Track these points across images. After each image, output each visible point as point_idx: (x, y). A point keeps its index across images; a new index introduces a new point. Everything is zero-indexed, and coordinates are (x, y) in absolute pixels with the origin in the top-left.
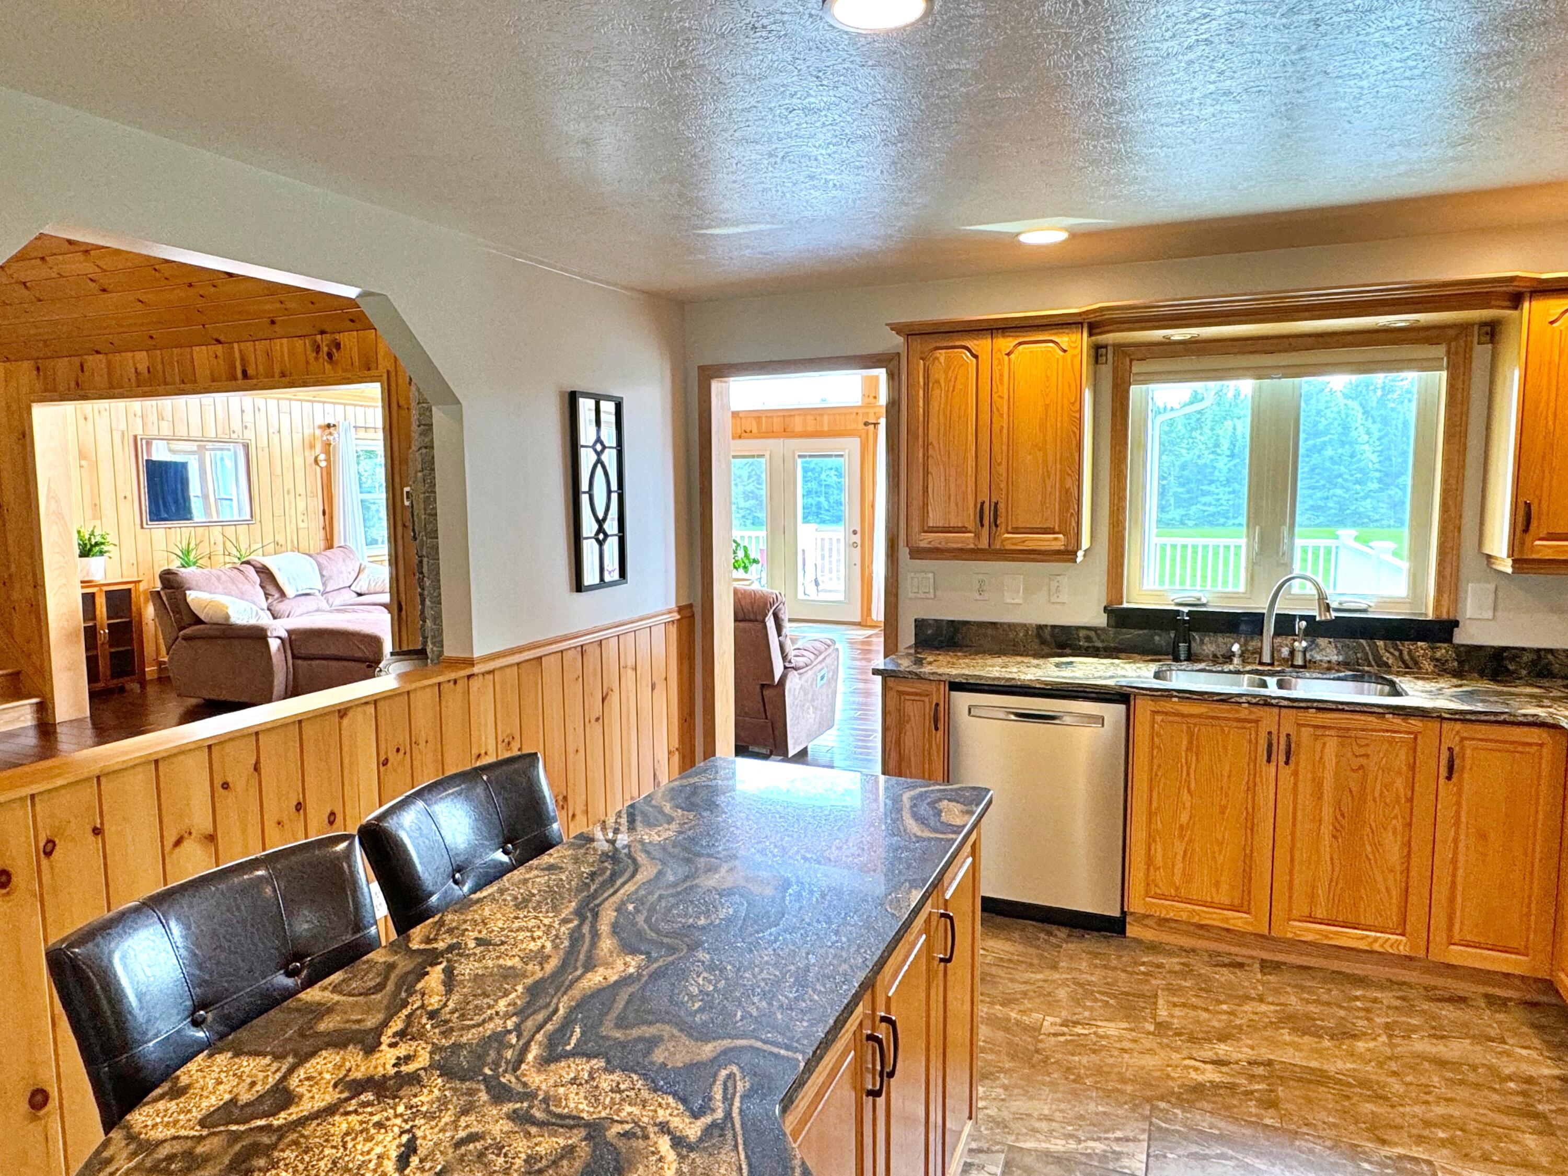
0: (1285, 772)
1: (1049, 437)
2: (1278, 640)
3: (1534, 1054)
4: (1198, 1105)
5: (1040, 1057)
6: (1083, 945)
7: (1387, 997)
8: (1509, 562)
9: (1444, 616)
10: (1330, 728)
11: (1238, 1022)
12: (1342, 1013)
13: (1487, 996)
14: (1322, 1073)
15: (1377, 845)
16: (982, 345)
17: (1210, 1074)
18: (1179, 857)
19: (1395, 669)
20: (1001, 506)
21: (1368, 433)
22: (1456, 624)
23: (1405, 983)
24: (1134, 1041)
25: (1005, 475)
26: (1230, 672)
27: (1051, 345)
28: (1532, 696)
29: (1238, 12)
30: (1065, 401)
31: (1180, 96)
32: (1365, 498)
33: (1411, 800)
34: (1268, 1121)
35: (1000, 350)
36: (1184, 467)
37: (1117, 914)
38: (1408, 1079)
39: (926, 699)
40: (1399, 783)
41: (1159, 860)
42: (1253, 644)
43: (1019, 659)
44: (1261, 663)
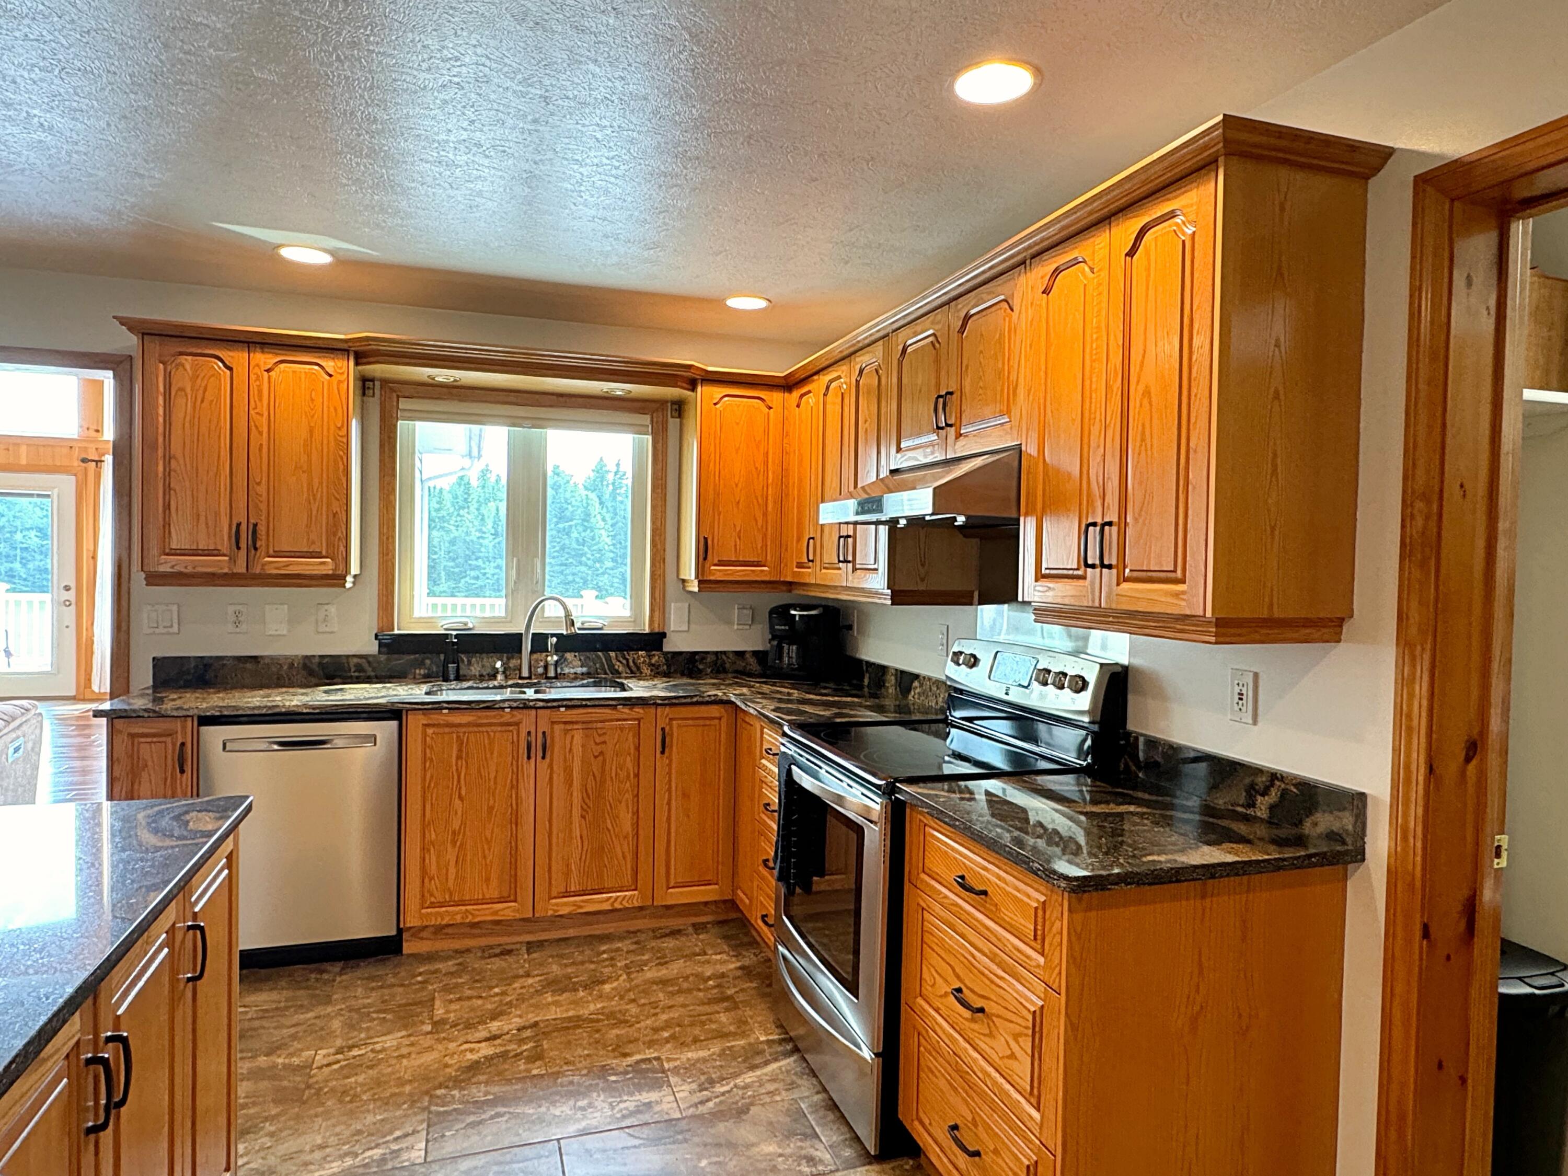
0: (543, 766)
1: (315, 456)
2: (535, 656)
3: (724, 957)
4: (474, 1080)
5: (313, 1091)
6: (359, 973)
7: (625, 945)
8: (696, 583)
9: (656, 630)
10: (577, 723)
11: (508, 999)
12: (592, 966)
13: (694, 925)
14: (579, 1017)
15: (615, 818)
16: (238, 357)
17: (486, 1050)
18: (452, 863)
19: (624, 675)
20: (262, 529)
21: (604, 520)
22: (664, 635)
23: (639, 931)
24: (412, 1045)
25: (265, 494)
26: (495, 687)
27: (316, 367)
28: (714, 684)
29: (483, 65)
30: (332, 427)
31: (437, 134)
32: (603, 574)
33: (637, 775)
34: (535, 1072)
35: (258, 365)
36: (453, 542)
37: (394, 933)
38: (643, 1001)
39: (169, 740)
40: (629, 764)
41: (433, 869)
42: (513, 663)
43: (284, 690)
44: (521, 678)
